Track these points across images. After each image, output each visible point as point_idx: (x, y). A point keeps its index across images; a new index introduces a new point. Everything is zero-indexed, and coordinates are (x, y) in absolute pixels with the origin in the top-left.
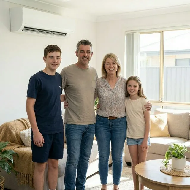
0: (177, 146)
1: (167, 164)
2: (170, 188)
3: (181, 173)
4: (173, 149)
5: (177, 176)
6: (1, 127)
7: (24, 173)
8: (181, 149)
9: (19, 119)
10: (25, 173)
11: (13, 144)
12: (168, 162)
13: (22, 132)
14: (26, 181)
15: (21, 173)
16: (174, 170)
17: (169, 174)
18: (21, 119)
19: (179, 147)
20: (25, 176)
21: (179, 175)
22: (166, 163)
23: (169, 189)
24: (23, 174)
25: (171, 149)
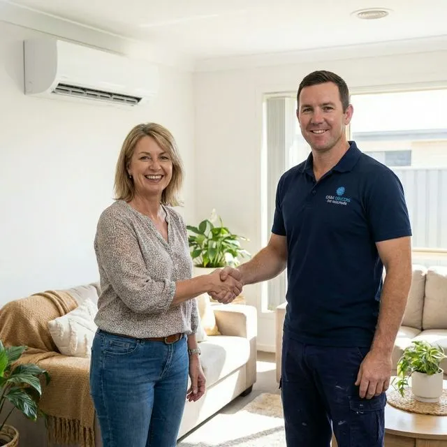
0: (422, 346)
1: (405, 386)
2: (419, 442)
3: (436, 408)
4: (414, 353)
5: (428, 414)
6: (3, 313)
7: (63, 417)
8: (433, 353)
9: (42, 291)
10: (67, 417)
11: (32, 349)
12: (405, 382)
13: (53, 322)
14: (69, 435)
15: (55, 418)
16: (419, 400)
17: (408, 411)
18: (48, 292)
19: (426, 348)
20: (65, 424)
21: (432, 413)
22: (401, 386)
23: (415, 443)
24: (60, 419)
25: (409, 355)
